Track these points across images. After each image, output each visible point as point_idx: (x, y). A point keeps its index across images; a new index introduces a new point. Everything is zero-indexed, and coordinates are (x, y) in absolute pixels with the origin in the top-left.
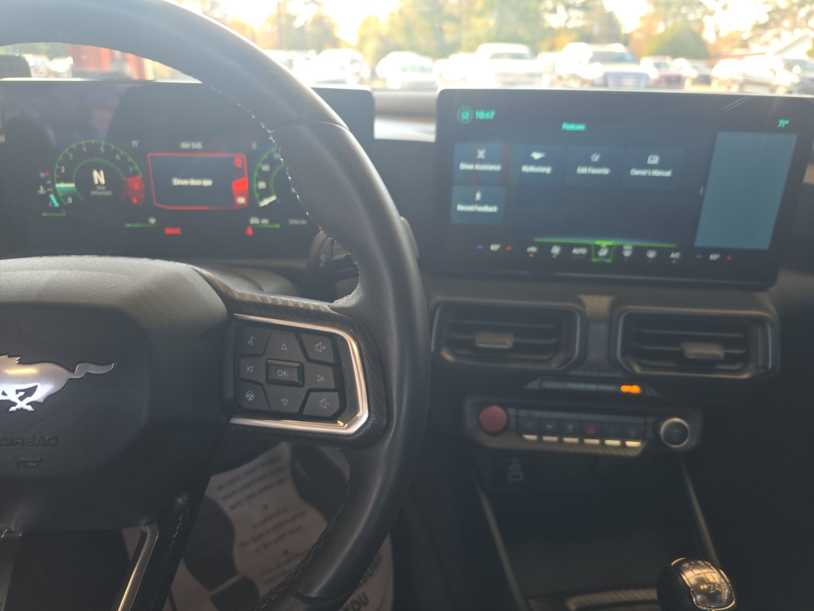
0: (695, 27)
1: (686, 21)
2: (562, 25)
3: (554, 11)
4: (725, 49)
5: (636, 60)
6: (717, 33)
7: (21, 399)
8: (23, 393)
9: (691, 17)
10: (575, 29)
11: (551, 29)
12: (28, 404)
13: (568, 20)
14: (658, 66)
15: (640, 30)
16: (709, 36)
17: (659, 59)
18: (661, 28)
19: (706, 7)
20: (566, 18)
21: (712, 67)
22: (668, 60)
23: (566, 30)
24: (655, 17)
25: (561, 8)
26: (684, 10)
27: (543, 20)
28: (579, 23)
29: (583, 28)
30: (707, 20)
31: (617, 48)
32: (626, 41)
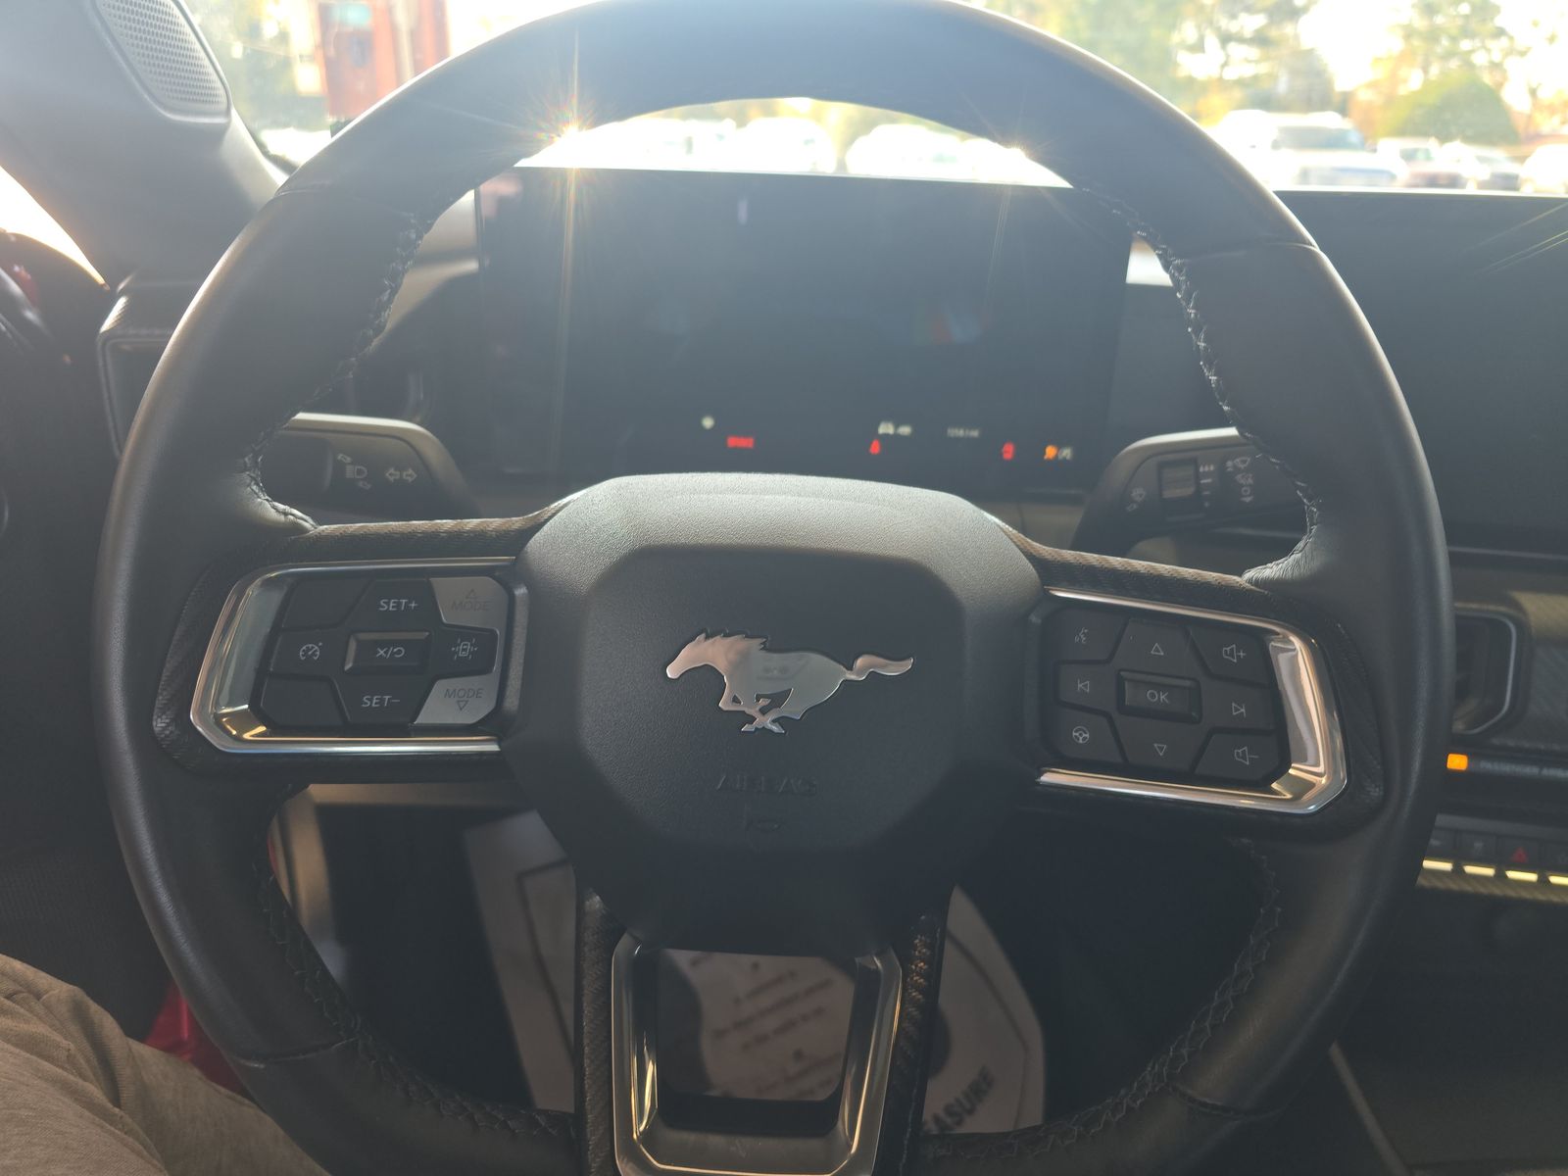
0: (1487, 79)
1: (1469, 65)
2: (1215, 73)
3: (1198, 47)
4: (1546, 124)
5: (1367, 143)
6: (1533, 92)
7: (764, 711)
8: (768, 701)
9: (1480, 59)
10: (1240, 83)
11: (1190, 81)
12: (774, 721)
13: (1225, 64)
14: (1409, 156)
15: (1373, 85)
16: (1515, 99)
17: (1410, 143)
18: (1413, 81)
19: (1511, 38)
20: (1223, 59)
21: (1522, 159)
22: (1432, 143)
23: (1222, 84)
24: (1403, 58)
25: (1212, 41)
26: (1465, 45)
27: (1176, 65)
28: (1248, 71)
29: (1256, 78)
30: (1512, 64)
31: (1328, 120)
32: (1343, 106)
